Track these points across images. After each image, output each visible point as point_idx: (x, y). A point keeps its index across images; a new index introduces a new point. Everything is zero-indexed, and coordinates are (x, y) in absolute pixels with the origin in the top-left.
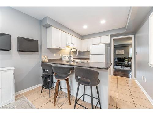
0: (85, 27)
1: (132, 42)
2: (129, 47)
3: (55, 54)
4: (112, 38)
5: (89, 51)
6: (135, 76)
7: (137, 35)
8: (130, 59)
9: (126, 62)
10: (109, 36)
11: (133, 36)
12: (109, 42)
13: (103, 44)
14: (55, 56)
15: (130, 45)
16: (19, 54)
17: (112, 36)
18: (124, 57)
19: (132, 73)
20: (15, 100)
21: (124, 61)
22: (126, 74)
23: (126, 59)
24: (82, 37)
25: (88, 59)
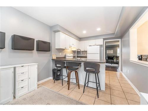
0: (85, 32)
1: (119, 43)
2: (117, 48)
3: (60, 53)
4: (105, 41)
5: (87, 51)
6: (122, 70)
7: (122, 39)
8: (118, 57)
9: (115, 60)
10: (102, 40)
11: (120, 40)
12: (102, 44)
13: (97, 45)
14: (61, 55)
15: (118, 46)
16: (38, 53)
17: (104, 39)
18: (113, 56)
19: (120, 68)
20: (38, 88)
21: (113, 60)
22: (115, 69)
23: (115, 57)
24: (80, 39)
25: (86, 57)
